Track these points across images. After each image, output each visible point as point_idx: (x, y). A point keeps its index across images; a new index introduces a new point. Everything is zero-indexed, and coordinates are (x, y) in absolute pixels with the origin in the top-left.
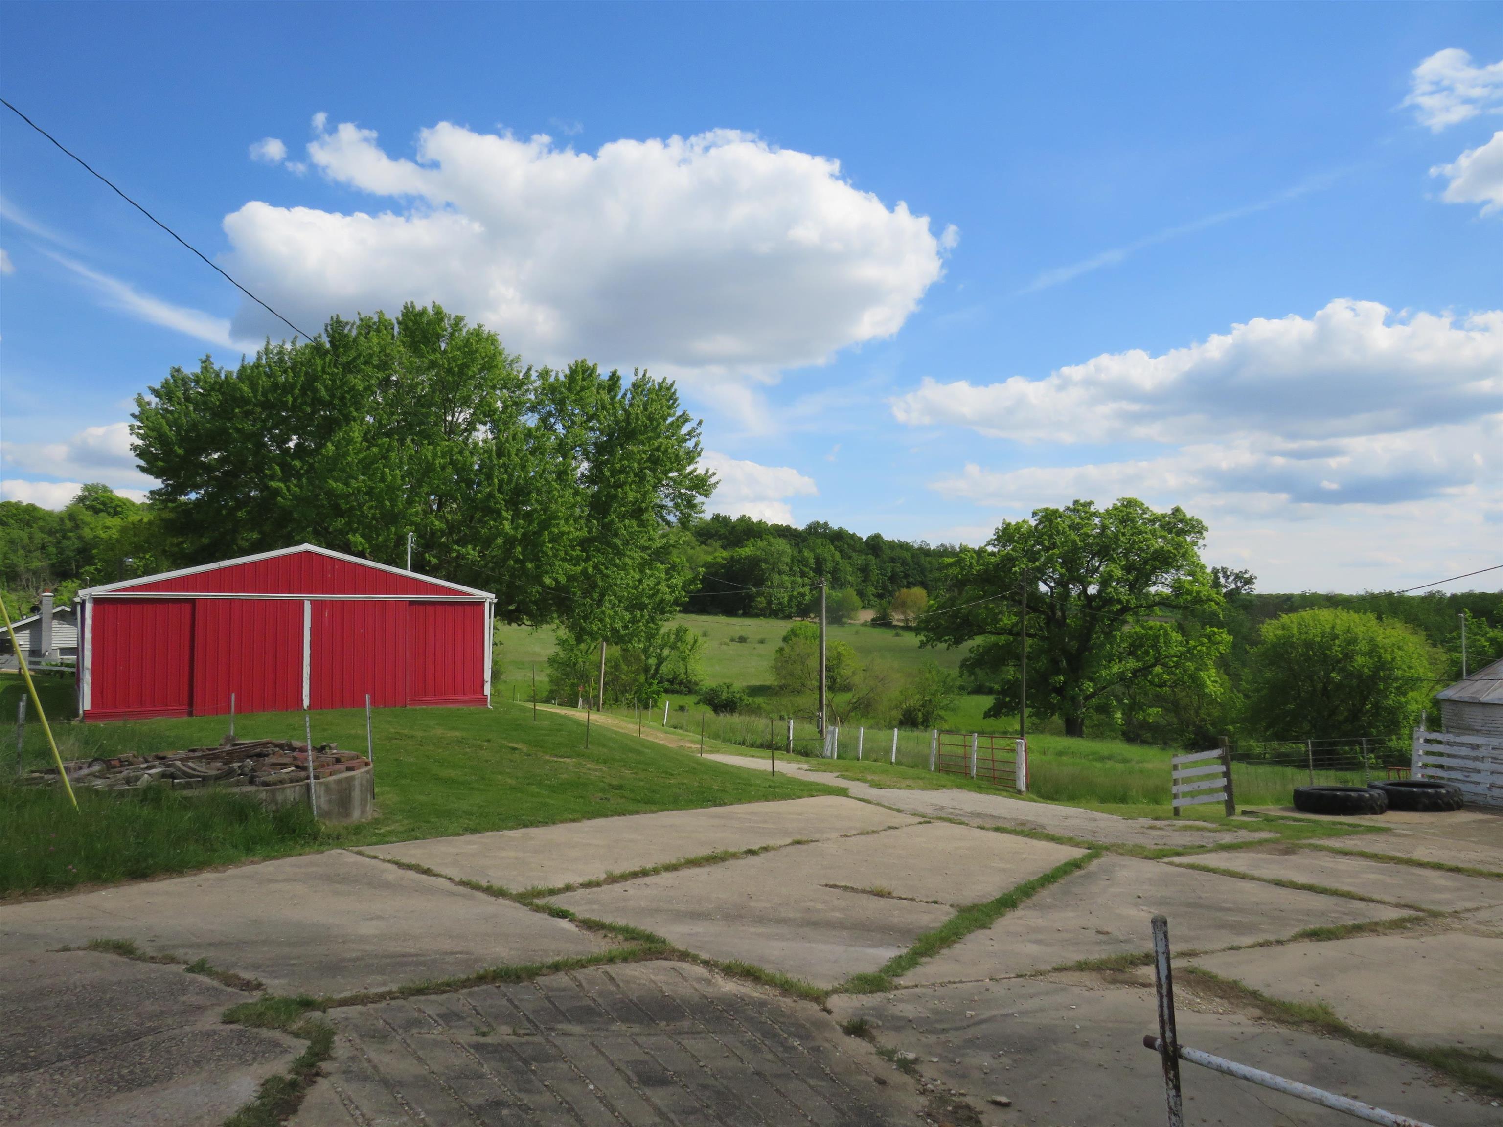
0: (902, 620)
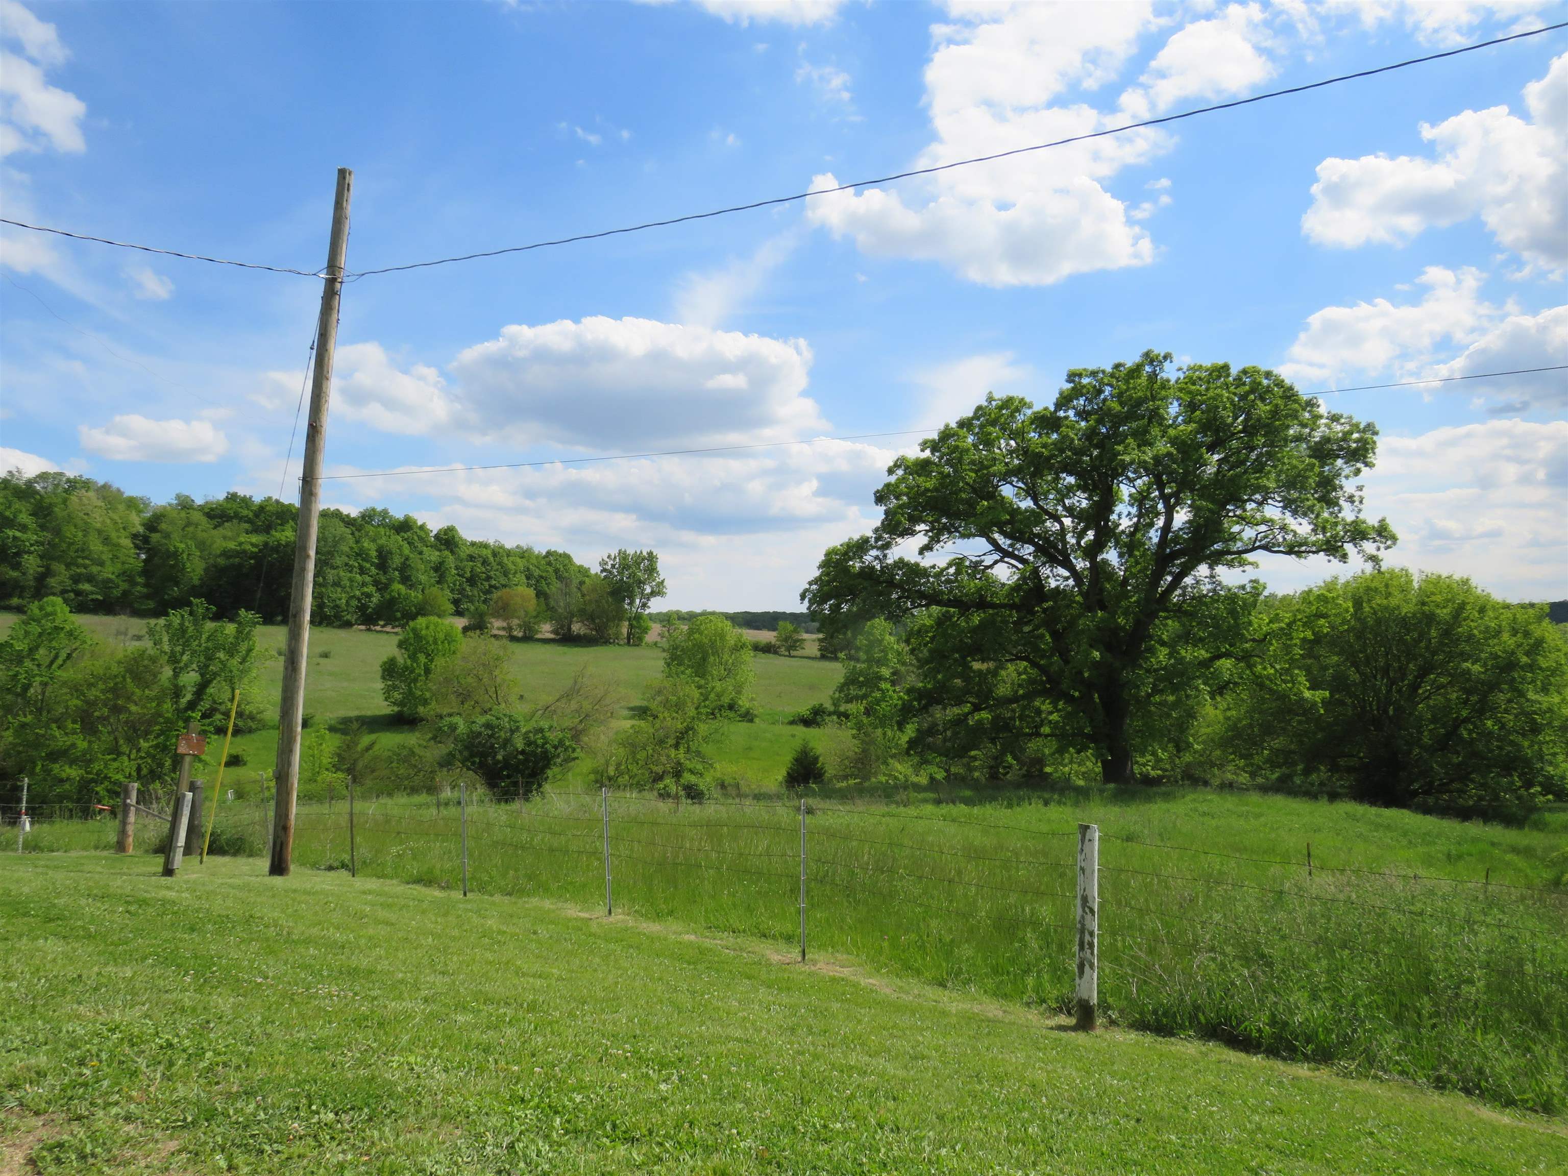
0: (504, 629)
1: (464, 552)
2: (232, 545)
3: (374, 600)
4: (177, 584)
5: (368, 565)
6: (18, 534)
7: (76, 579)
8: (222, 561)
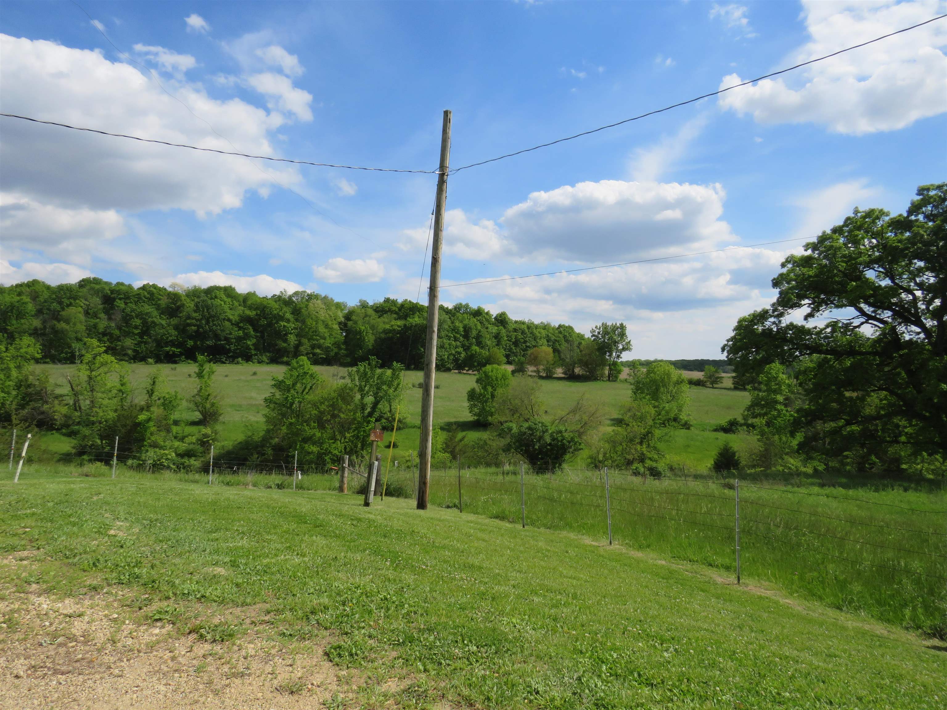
0: (535, 371)
1: (511, 327)
2: (388, 327)
3: (462, 355)
4: (361, 349)
5: (458, 336)
6: (286, 324)
7: (313, 347)
8: (383, 336)
